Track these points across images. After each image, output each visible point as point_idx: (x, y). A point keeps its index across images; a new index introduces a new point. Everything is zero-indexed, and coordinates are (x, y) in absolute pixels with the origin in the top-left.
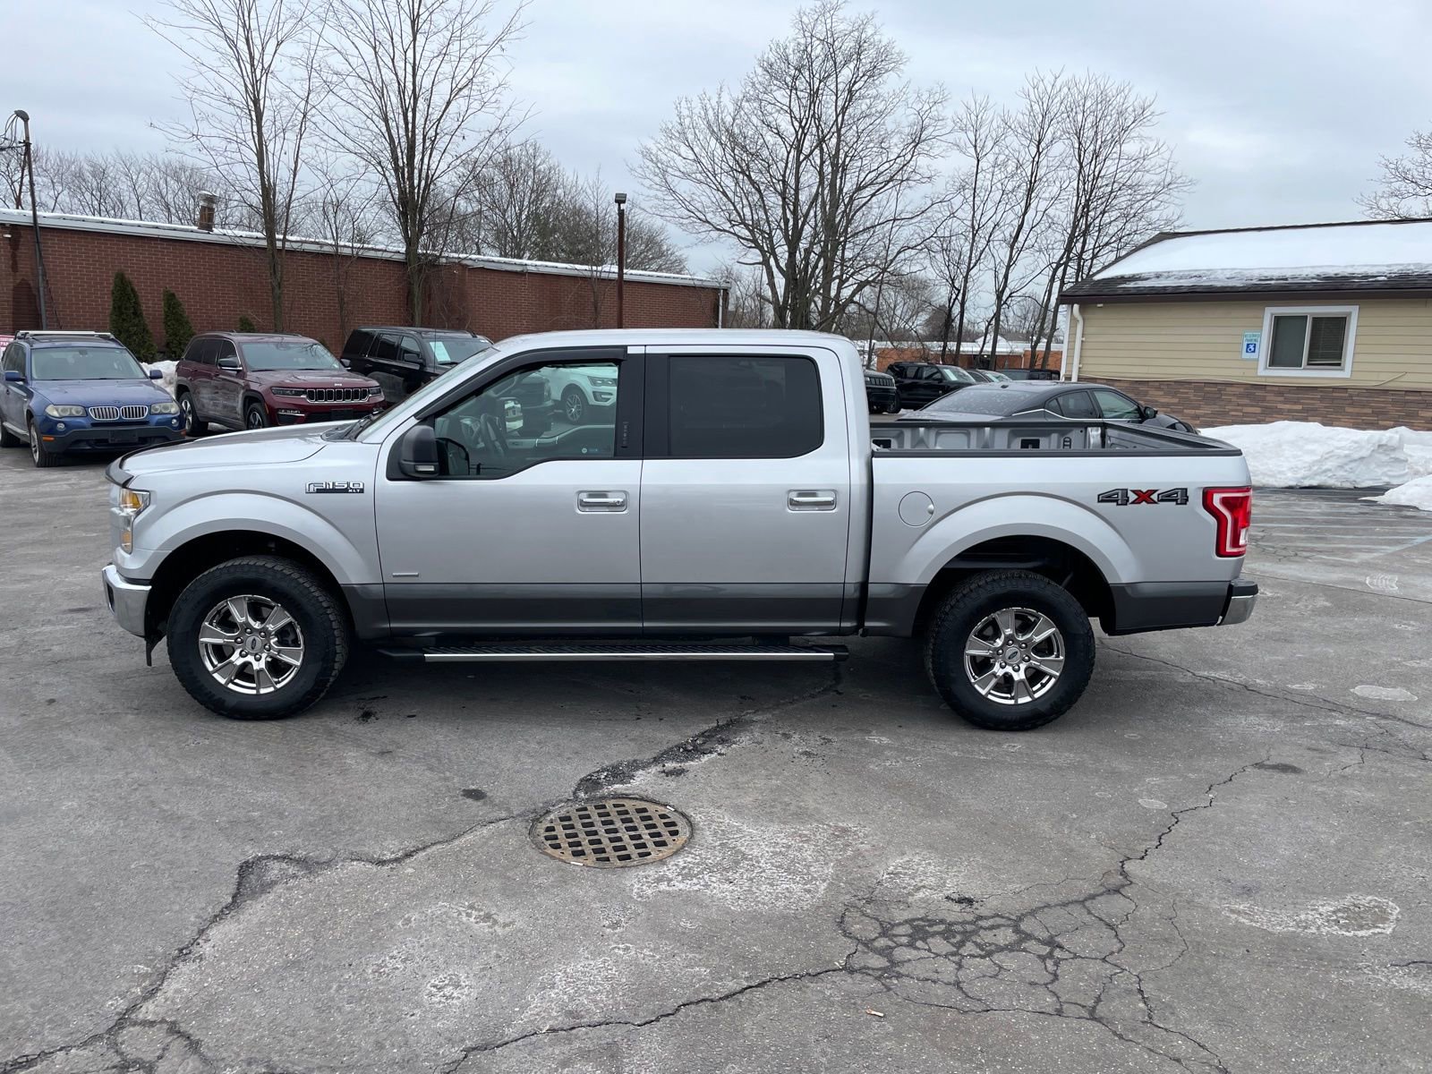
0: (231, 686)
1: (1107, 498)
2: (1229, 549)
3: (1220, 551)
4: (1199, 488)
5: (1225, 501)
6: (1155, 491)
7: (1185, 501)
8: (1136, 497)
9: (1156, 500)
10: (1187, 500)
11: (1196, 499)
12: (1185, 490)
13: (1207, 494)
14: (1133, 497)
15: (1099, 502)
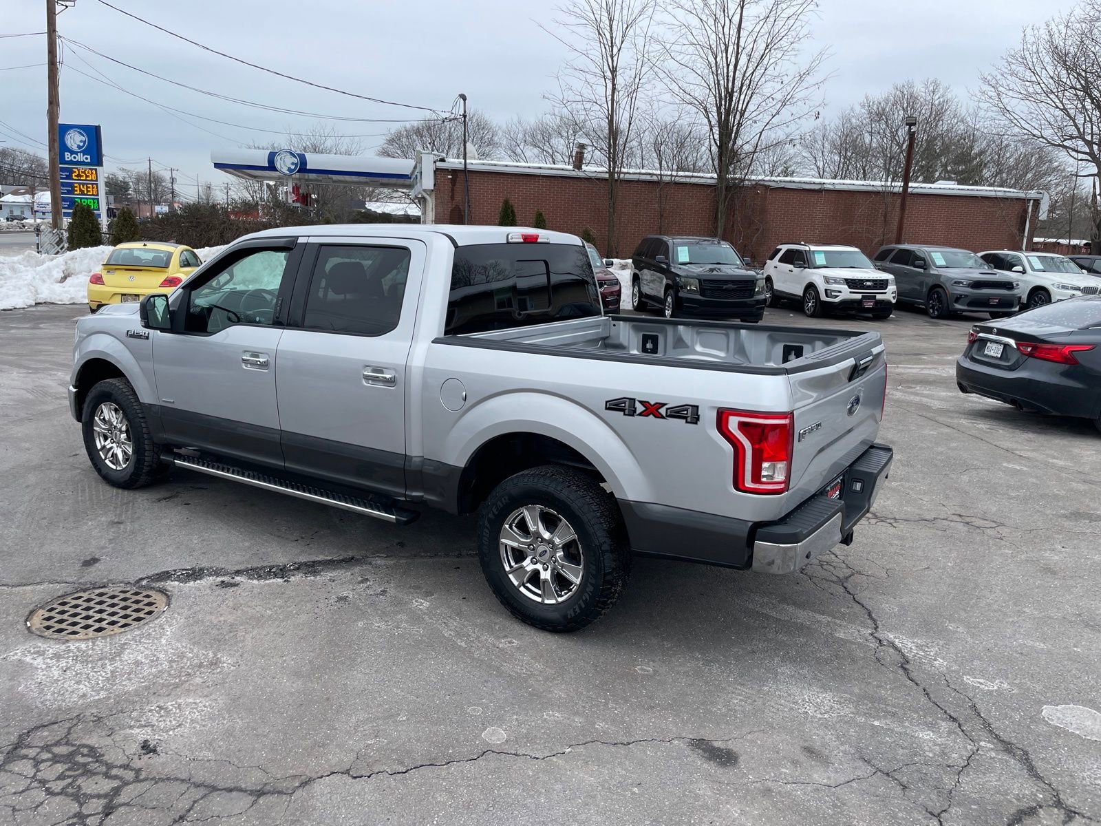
0: (107, 461)
1: (615, 405)
2: (749, 484)
3: (738, 484)
4: (714, 407)
5: (742, 426)
6: (664, 405)
7: (695, 420)
8: (644, 409)
9: (664, 415)
10: (698, 419)
11: (708, 418)
12: (697, 407)
13: (723, 415)
14: (640, 408)
15: (606, 409)
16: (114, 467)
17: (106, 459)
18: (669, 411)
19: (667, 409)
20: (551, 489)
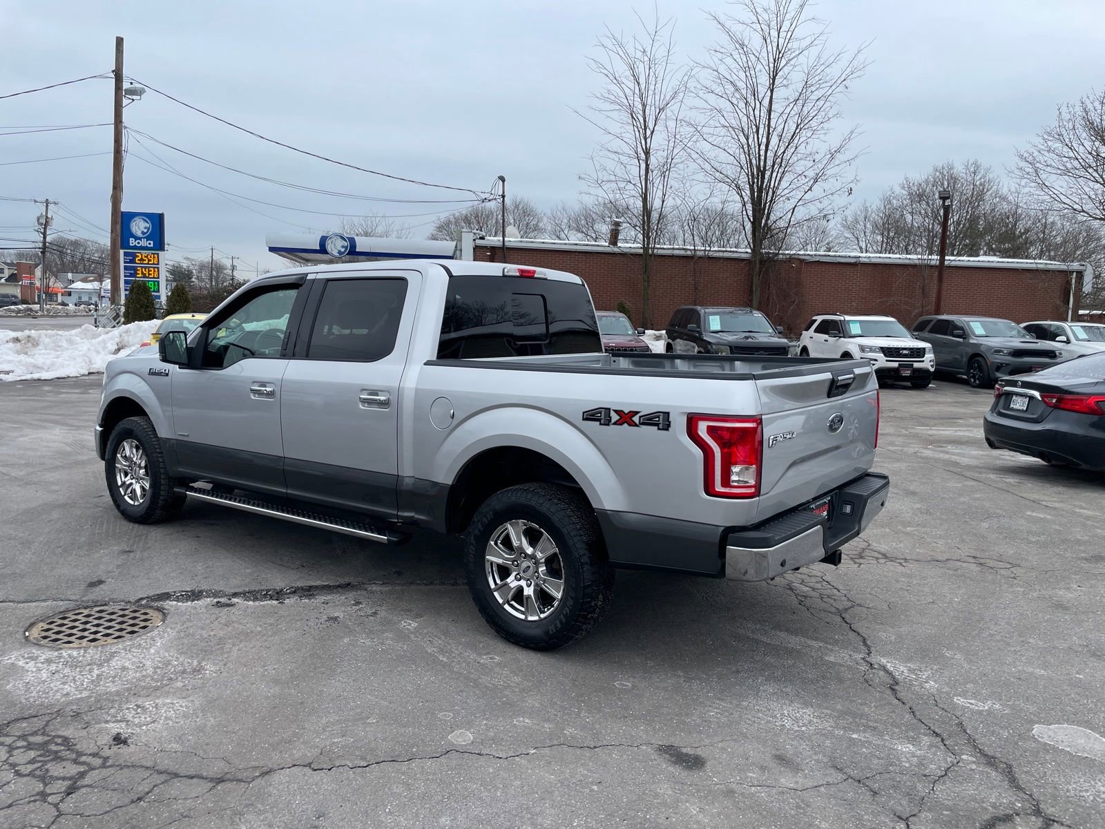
0: (126, 497)
1: (591, 416)
2: (719, 488)
3: (709, 489)
4: (685, 413)
5: (711, 430)
6: (637, 413)
7: (667, 427)
8: (618, 418)
9: (638, 423)
10: (669, 426)
11: (679, 424)
12: (668, 413)
13: (692, 420)
14: (615, 417)
15: (584, 419)
16: (132, 502)
17: (125, 495)
18: (642, 418)
19: (640, 417)
20: (533, 503)
